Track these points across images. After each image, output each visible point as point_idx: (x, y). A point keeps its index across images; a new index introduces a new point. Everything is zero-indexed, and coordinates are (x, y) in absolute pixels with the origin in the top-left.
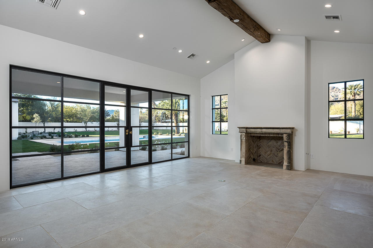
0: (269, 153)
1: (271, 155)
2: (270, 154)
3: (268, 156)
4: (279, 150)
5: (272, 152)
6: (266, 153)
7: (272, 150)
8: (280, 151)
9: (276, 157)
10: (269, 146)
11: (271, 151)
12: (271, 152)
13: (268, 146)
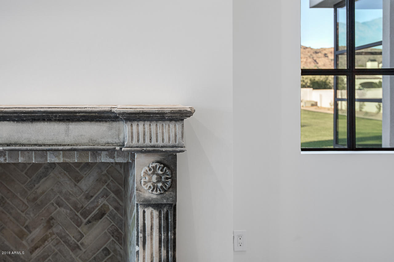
0: (37, 233)
1: (49, 244)
2: (44, 240)
3: (32, 252)
4: (85, 215)
5: (55, 230)
6: (22, 235)
7: (52, 218)
8: (89, 222)
9: (73, 250)
10: (38, 201)
11: (50, 223)
12: (50, 227)
13: (35, 199)
